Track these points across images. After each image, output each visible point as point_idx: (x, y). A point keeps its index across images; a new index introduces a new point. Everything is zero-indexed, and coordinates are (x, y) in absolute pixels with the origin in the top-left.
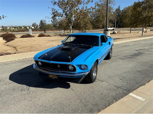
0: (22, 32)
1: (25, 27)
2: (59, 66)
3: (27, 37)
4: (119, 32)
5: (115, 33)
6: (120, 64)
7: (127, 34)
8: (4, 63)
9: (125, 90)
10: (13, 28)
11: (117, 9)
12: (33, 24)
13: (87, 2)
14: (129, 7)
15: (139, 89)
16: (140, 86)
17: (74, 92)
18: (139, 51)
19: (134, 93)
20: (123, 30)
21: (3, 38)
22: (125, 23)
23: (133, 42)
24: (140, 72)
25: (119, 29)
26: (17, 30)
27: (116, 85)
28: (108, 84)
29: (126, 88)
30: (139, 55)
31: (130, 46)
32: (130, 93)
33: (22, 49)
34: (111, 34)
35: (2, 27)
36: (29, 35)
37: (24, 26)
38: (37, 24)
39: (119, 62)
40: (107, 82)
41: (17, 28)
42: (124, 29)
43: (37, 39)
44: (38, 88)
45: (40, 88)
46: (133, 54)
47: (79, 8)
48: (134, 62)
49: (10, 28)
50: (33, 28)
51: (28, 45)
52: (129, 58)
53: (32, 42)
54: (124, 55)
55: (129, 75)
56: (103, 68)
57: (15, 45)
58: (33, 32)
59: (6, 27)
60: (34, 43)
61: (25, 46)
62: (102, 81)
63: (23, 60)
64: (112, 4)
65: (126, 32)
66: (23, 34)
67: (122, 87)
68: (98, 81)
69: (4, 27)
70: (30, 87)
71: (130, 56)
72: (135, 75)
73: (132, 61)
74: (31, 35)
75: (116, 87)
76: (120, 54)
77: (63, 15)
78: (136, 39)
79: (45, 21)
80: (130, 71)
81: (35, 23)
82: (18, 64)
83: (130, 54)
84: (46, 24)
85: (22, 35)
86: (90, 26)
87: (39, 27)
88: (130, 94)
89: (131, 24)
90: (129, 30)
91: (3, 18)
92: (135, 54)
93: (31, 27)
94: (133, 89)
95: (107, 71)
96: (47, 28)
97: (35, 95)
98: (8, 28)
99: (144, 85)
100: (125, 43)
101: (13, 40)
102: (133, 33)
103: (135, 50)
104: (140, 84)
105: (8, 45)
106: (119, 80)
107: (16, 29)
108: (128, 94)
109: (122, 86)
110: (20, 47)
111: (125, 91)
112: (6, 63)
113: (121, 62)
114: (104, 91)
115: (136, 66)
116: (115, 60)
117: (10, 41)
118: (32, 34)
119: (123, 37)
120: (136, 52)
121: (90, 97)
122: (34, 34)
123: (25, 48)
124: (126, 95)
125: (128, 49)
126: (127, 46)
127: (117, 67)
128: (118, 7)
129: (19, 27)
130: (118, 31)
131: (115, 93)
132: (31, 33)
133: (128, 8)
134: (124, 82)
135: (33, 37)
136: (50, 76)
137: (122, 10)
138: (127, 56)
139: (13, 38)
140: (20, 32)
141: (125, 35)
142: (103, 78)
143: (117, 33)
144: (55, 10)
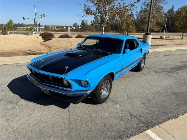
0: (62, 32)
2: (50, 78)
3: (65, 38)
4: (168, 38)
5: (163, 38)
6: (151, 79)
7: (177, 41)
8: (17, 65)
9: (142, 122)
10: (55, 27)
11: (170, 9)
12: (74, 24)
14: (184, 6)
15: (164, 123)
16: (169, 119)
17: (69, 115)
18: (184, 63)
19: (154, 131)
20: (173, 35)
21: (41, 37)
22: (177, 26)
23: (181, 50)
24: (176, 94)
25: (169, 34)
26: (58, 30)
27: (133, 112)
28: (122, 108)
29: (145, 119)
30: (183, 69)
31: (174, 55)
32: (148, 129)
33: (56, 50)
34: (152, 38)
35: (45, 26)
36: (68, 35)
37: (66, 26)
38: (78, 25)
39: (151, 77)
40: (122, 105)
41: (59, 28)
42: (176, 34)
43: (73, 41)
46: (175, 66)
48: (172, 78)
49: (52, 27)
50: (74, 28)
51: (63, 46)
52: (167, 72)
53: (68, 43)
54: (162, 67)
55: (158, 98)
56: (127, 82)
57: (50, 45)
58: (72, 33)
59: (49, 27)
60: (69, 44)
61: (59, 47)
62: (116, 103)
64: (163, 3)
65: (176, 38)
66: (62, 34)
67: (141, 117)
68: (110, 103)
69: (47, 26)
70: (22, 100)
71: (170, 69)
72: (167, 99)
73: (171, 77)
74: (69, 36)
75: (131, 115)
76: (157, 65)
77: (96, 13)
78: (185, 47)
79: (87, 21)
80: (162, 92)
81: (76, 23)
83: (170, 67)
84: (87, 24)
85: (60, 35)
86: (133, 28)
87: (80, 27)
88: (147, 132)
89: (182, 28)
90: (181, 36)
91: (44, 16)
92: (177, 67)
93: (72, 27)
94: (156, 123)
95: (129, 88)
96: (88, 29)
98: (51, 27)
99: (176, 118)
100: (170, 51)
101: (51, 39)
102: (185, 39)
103: (180, 61)
104: (170, 115)
105: (44, 45)
106: (140, 104)
108: (144, 130)
109: (141, 115)
110: (54, 48)
111: (141, 125)
112: (19, 64)
113: (154, 76)
114: (110, 120)
115: (174, 85)
116: (146, 73)
117: (48, 41)
118: (71, 34)
119: (171, 43)
120: (180, 64)
121: (86, 128)
122: (73, 35)
123: (59, 49)
124: (141, 132)
125: (171, 59)
126: (171, 55)
127: (145, 83)
128: (171, 8)
129: (61, 26)
130: (167, 36)
131: (124, 126)
132: (69, 33)
133: (183, 8)
134: (147, 108)
135: (71, 37)
137: (176, 12)
138: (166, 69)
139: (50, 38)
140: (60, 32)
141: (175, 41)
142: (119, 98)
143: (165, 38)
144: (87, 7)
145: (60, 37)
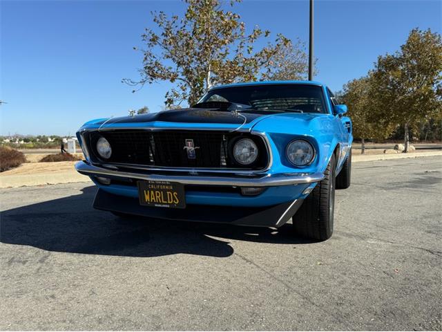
1: (57, 139)
2: (190, 147)
6: (389, 198)
10: (20, 140)
13: (250, 36)
17: (258, 267)
26: (32, 146)
37: (54, 137)
41: (34, 141)
44: (89, 257)
45: (98, 256)
47: (228, 52)
49: (11, 141)
52: (406, 186)
63: (37, 188)
66: (49, 153)
74: (71, 156)
77: (176, 74)
82: (17, 195)
85: (45, 155)
97: (75, 278)
98: (7, 141)
101: (17, 166)
107: (31, 142)
118: (77, 152)
120: (419, 177)
125: (387, 171)
129: (39, 137)
132: (72, 150)
136: (147, 198)
139: (15, 162)
140: (40, 150)
144: (155, 60)
145: (44, 159)
